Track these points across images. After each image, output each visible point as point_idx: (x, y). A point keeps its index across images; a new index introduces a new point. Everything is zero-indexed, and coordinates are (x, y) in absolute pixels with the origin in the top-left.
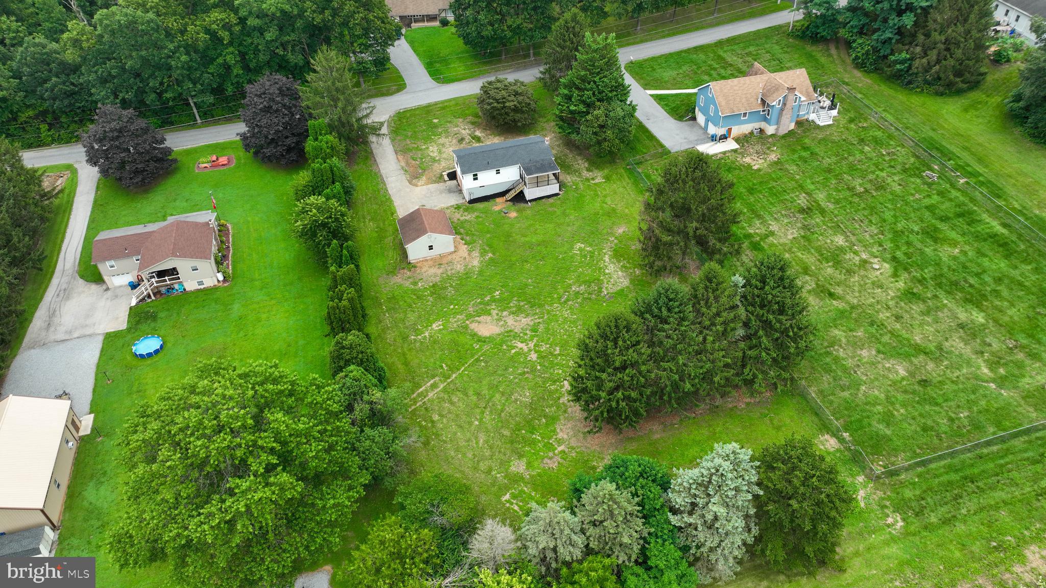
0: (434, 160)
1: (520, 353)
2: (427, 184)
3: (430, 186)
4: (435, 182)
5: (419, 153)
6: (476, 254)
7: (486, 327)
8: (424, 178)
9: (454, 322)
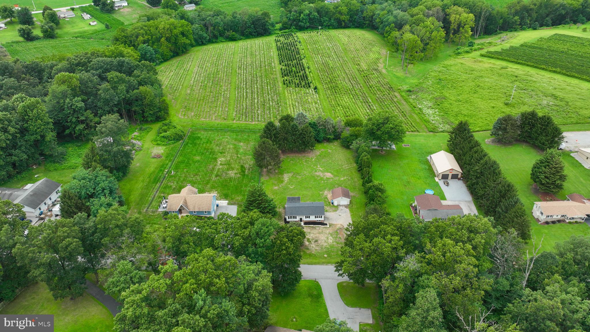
0: (331, 235)
1: (321, 168)
2: (336, 225)
3: (335, 223)
4: (333, 225)
5: (337, 241)
6: (325, 194)
7: (329, 175)
8: (337, 227)
9: (337, 178)
